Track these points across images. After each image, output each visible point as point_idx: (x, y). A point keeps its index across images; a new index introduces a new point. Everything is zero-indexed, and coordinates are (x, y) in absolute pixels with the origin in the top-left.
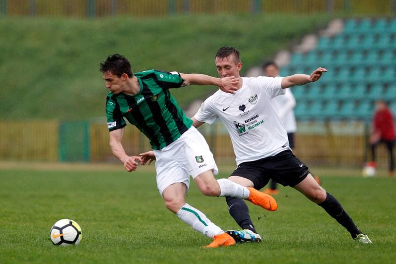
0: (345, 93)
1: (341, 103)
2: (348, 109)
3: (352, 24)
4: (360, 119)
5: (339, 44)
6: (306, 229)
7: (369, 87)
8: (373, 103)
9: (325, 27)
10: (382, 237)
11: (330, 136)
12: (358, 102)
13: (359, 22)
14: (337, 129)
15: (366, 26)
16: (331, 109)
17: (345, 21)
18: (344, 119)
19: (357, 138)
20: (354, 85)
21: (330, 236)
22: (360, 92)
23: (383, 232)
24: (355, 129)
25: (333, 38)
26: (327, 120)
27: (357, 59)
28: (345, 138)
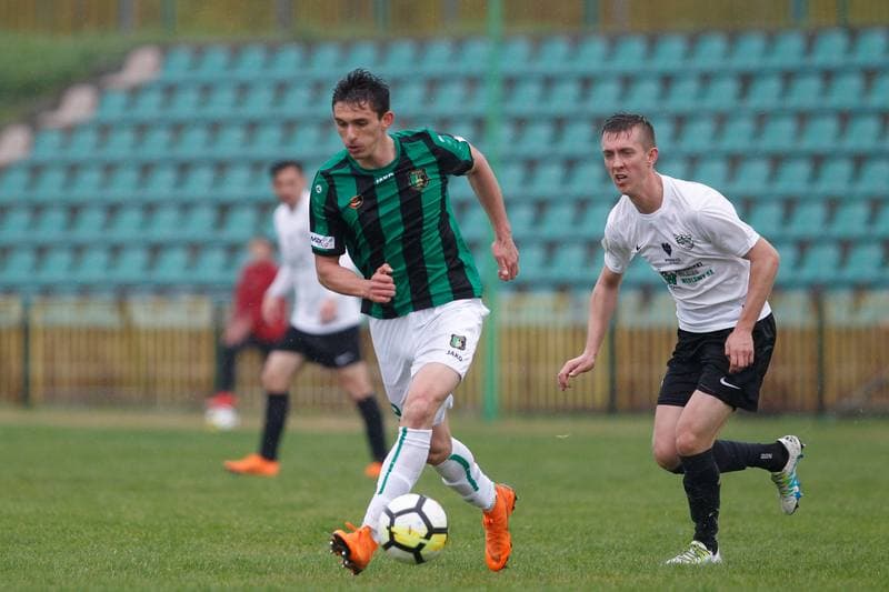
0: (165, 226)
1: (156, 250)
2: (173, 266)
3: (181, 59)
4: (201, 289)
5: (149, 106)
6: (73, 558)
7: (224, 210)
8: (233, 249)
9: (118, 65)
10: (258, 578)
11: (128, 332)
12: (195, 249)
13: (199, 52)
14: (144, 314)
15: (215, 63)
16: (132, 266)
17: (165, 50)
18: (163, 291)
19: (195, 336)
20: (186, 207)
21: (131, 576)
22: (201, 224)
23: (259, 564)
24: (188, 316)
25: (135, 92)
26: (123, 294)
27: (194, 144)
28: (164, 336)
